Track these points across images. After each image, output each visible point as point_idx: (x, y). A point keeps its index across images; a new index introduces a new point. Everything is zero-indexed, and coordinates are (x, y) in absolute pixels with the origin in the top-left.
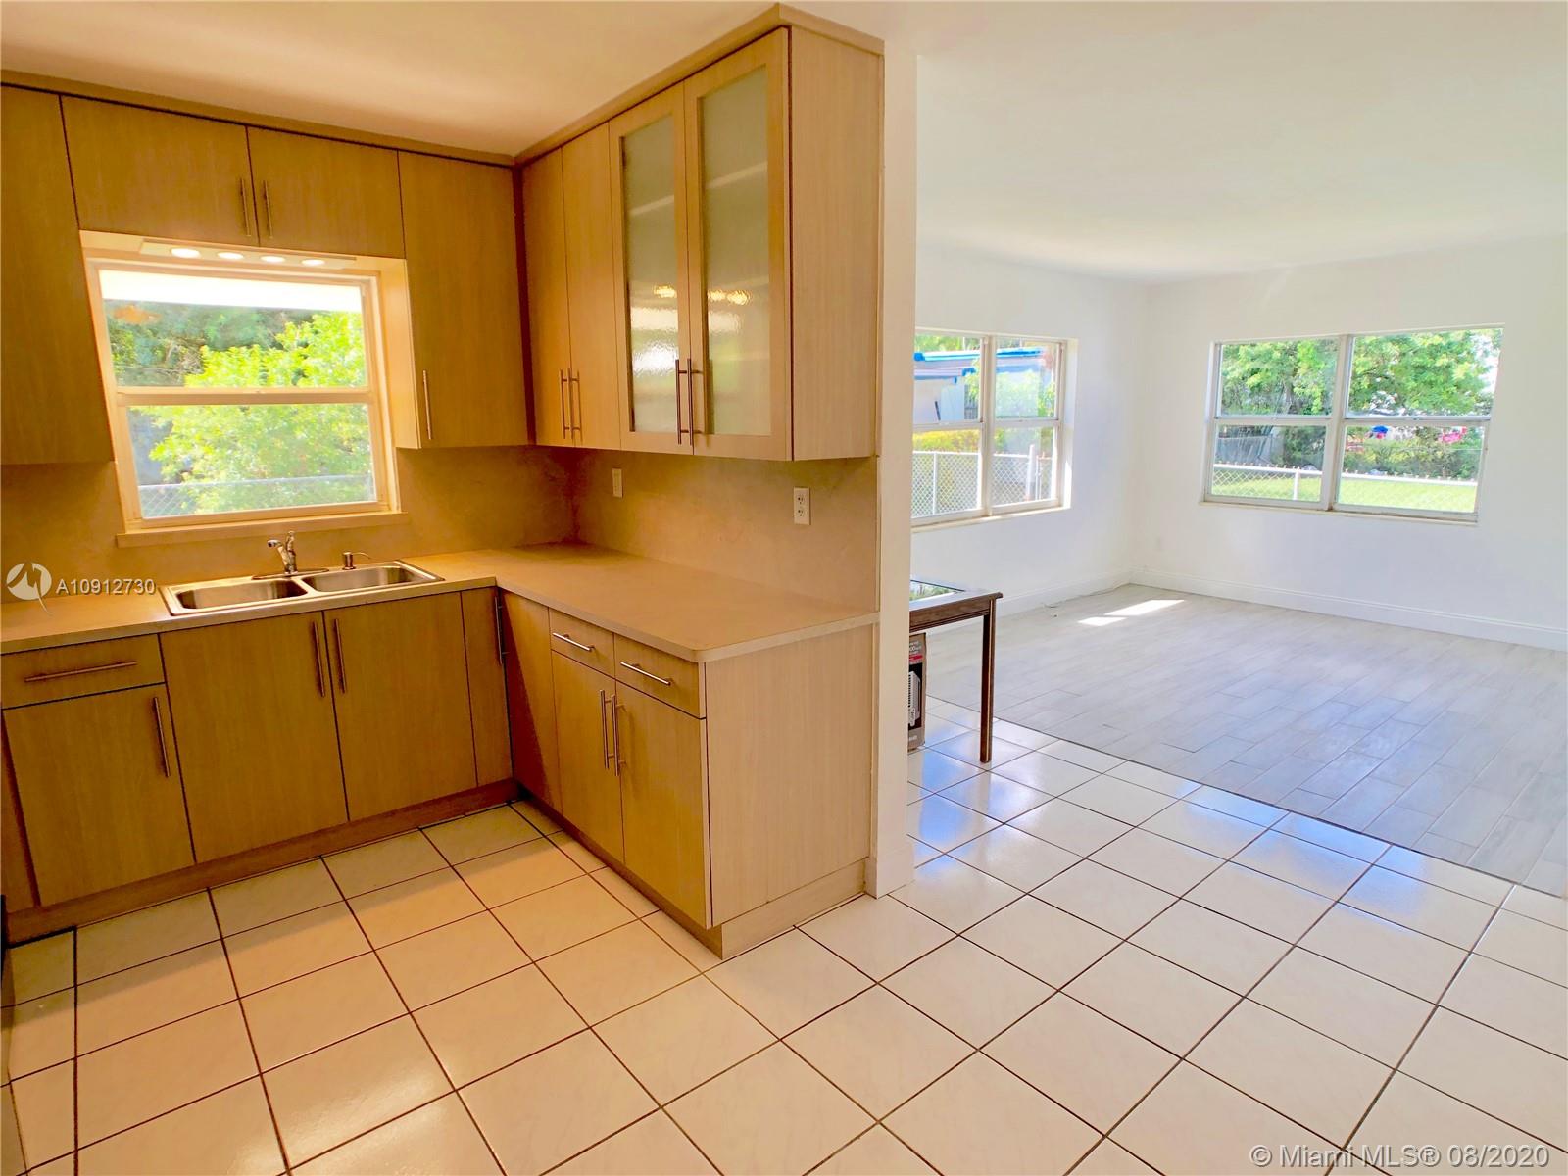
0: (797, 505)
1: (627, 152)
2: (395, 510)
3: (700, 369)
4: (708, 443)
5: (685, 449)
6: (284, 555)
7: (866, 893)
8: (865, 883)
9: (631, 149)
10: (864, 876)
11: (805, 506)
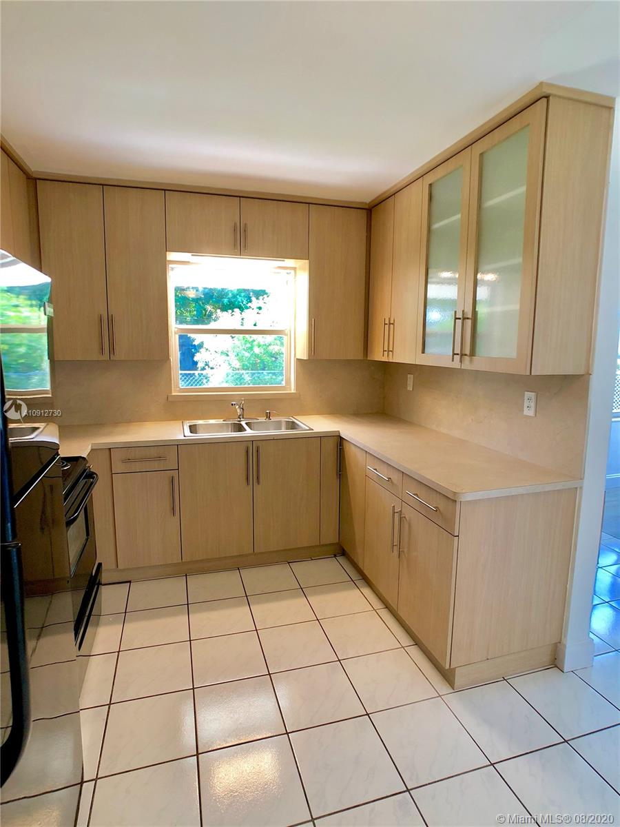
0: (526, 403)
1: (433, 194)
2: (293, 390)
3: (470, 316)
4: (471, 361)
5: (456, 364)
6: (238, 411)
7: (556, 666)
8: (556, 659)
9: (436, 192)
10: (555, 655)
11: (533, 405)
